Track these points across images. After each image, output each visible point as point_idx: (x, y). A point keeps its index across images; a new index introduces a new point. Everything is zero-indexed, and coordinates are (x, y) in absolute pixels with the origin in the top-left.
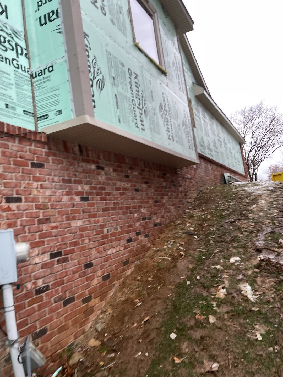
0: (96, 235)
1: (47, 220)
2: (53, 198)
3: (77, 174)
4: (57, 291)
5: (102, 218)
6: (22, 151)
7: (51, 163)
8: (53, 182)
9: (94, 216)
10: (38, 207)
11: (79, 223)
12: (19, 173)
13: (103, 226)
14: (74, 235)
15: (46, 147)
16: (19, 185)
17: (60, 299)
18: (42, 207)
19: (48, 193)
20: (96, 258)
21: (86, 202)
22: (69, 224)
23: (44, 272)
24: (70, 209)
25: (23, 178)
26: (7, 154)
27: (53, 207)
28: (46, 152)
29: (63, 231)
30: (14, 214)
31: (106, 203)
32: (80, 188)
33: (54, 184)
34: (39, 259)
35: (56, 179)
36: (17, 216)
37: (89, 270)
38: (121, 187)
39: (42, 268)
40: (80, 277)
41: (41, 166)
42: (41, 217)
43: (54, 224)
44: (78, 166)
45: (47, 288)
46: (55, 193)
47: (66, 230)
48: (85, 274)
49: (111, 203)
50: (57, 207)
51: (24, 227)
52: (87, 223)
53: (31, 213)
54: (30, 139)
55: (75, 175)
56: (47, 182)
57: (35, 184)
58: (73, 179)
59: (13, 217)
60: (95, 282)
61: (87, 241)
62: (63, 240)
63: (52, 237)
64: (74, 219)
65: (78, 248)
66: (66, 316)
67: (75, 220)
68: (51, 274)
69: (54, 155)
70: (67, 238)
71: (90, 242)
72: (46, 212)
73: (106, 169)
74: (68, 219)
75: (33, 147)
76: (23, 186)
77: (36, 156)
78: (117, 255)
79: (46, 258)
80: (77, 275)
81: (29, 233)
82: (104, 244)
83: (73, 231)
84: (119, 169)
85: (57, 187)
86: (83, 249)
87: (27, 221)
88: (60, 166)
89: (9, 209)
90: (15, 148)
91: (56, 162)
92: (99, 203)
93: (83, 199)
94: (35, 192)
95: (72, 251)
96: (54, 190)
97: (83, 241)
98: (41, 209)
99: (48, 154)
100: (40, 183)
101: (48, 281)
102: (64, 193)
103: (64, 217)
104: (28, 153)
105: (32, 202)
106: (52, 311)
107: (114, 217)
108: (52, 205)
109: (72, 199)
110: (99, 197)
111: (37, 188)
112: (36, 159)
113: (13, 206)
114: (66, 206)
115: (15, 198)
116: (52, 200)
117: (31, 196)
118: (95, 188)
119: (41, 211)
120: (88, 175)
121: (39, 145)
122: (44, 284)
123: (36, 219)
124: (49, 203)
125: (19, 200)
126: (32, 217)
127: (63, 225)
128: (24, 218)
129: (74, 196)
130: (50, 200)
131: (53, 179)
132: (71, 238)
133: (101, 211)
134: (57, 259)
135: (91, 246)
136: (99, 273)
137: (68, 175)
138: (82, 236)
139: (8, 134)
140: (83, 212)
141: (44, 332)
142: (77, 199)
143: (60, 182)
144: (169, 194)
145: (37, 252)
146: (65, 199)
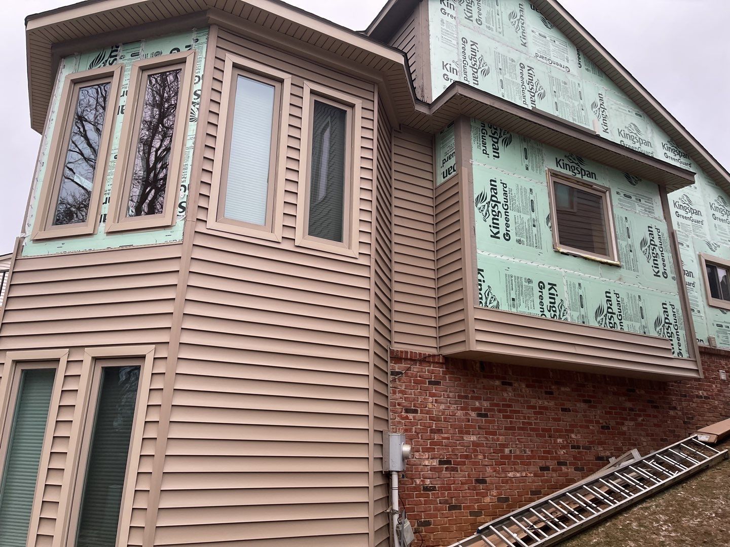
0: (493, 453)
1: (439, 431)
2: (447, 412)
3: (475, 390)
4: (443, 494)
5: (504, 437)
6: (422, 372)
7: (447, 381)
8: (448, 397)
9: (494, 434)
10: (431, 419)
11: (473, 438)
12: (418, 389)
13: (504, 446)
14: (465, 448)
15: (444, 366)
16: (416, 399)
17: (446, 502)
18: (435, 419)
19: (442, 407)
20: (490, 476)
21: (484, 419)
22: (463, 437)
23: (432, 474)
24: (463, 424)
25: (421, 394)
26: (409, 374)
27: (446, 420)
28: (443, 371)
29: (455, 443)
30: (410, 422)
31: (511, 422)
32: (477, 404)
33: (449, 399)
34: (429, 463)
35: (451, 395)
36: (412, 424)
37: (481, 486)
38: (537, 405)
39: (431, 470)
40: (469, 489)
41: (437, 383)
42: (434, 427)
43: (446, 435)
44: (478, 383)
45: (434, 489)
46: (449, 407)
47: (458, 442)
48: (475, 489)
49: (519, 422)
50: (450, 421)
51: (418, 434)
52: (483, 439)
53: (425, 423)
54: (429, 362)
55: (474, 391)
56: (442, 398)
57: (431, 398)
58: (470, 395)
59: (410, 424)
60: (487, 500)
61: (480, 457)
62: (453, 451)
63: (443, 446)
64: (468, 433)
65: (470, 462)
66: (450, 519)
67: (470, 434)
68: (438, 478)
69: (452, 373)
70: (458, 449)
71: (485, 458)
72: (439, 423)
73: (516, 385)
74: (461, 432)
75: (431, 368)
76: (420, 400)
77: (433, 375)
78: (523, 479)
79: (435, 463)
80: (466, 487)
81: (421, 439)
82: (505, 464)
83: (466, 444)
84: (537, 384)
85: (452, 402)
86: (475, 463)
87: (421, 429)
88: (457, 383)
89: (407, 418)
90: (416, 370)
91: (453, 379)
92: (502, 421)
93: (479, 415)
94: (430, 406)
95: (464, 463)
96: (449, 404)
97: (476, 456)
98: (434, 421)
99: (444, 373)
100: (434, 398)
101: (435, 483)
102: (459, 408)
103: (457, 430)
104: (427, 373)
105: (427, 414)
106: (436, 509)
107: (522, 438)
108: (445, 418)
109: (467, 414)
110: (501, 414)
111: (432, 402)
112: (433, 378)
113: (411, 416)
114: (460, 420)
115: (412, 409)
116: (446, 413)
117: (426, 409)
118: (497, 405)
119: (434, 422)
120: (489, 391)
121: (437, 366)
122: (432, 484)
123: (429, 429)
124: (442, 417)
125: (415, 411)
126: (425, 426)
127: (455, 437)
128: (419, 427)
129: (470, 412)
130: (443, 414)
131: (448, 395)
132: (463, 451)
133: (504, 429)
134: (446, 466)
135: (486, 463)
136: (494, 492)
137: (465, 392)
138: (475, 451)
139: (411, 360)
140: (480, 428)
141: (427, 524)
142: (473, 414)
143: (455, 398)
144: (640, 419)
145: (427, 456)
146: (459, 413)
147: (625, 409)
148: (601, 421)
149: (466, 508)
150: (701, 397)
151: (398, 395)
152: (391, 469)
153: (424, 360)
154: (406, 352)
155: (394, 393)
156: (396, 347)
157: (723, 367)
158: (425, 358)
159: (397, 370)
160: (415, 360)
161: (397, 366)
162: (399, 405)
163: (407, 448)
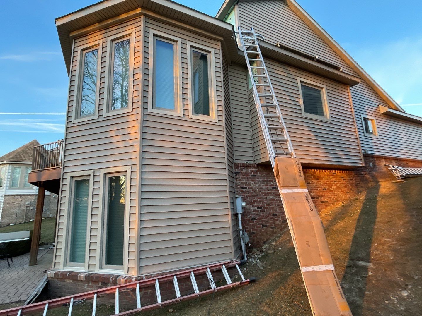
0: (279, 203)
1: (256, 195)
2: (259, 187)
3: (271, 177)
4: (259, 221)
6: (248, 171)
7: (259, 174)
10: (253, 190)
11: (271, 197)
12: (246, 179)
14: (268, 202)
15: (257, 168)
17: (261, 224)
19: (257, 185)
20: (279, 212)
21: (275, 189)
22: (266, 197)
24: (266, 192)
25: (248, 180)
26: (242, 173)
27: (259, 190)
28: (257, 171)
30: (244, 193)
32: (272, 183)
34: (253, 209)
35: (261, 180)
37: (275, 217)
39: (254, 212)
40: (270, 218)
41: (255, 176)
42: (254, 194)
43: (259, 197)
45: (256, 219)
46: (260, 185)
47: (264, 200)
48: (272, 218)
50: (261, 191)
51: (248, 197)
53: (250, 192)
54: (250, 167)
56: (257, 181)
57: (252, 182)
58: (268, 180)
60: (278, 222)
61: (274, 205)
62: (263, 203)
63: (258, 201)
64: (268, 195)
65: (270, 207)
66: (263, 231)
68: (257, 215)
69: (260, 171)
70: (264, 202)
71: (276, 205)
72: (256, 192)
74: (265, 195)
75: (252, 169)
76: (247, 183)
77: (253, 172)
79: (256, 209)
80: (269, 217)
81: (249, 199)
83: (268, 200)
85: (261, 183)
86: (273, 207)
87: (249, 195)
88: (262, 175)
90: (245, 171)
91: (261, 173)
93: (273, 188)
94: (252, 185)
95: (267, 208)
97: (272, 205)
100: (254, 182)
101: (256, 217)
102: (264, 185)
103: (264, 195)
104: (250, 171)
105: (251, 189)
106: (257, 227)
111: (253, 184)
113: (244, 190)
114: (265, 190)
117: (251, 186)
119: (254, 192)
121: (254, 168)
122: (254, 217)
123: (252, 195)
124: (257, 189)
125: (246, 188)
127: (263, 198)
128: (248, 194)
129: (269, 187)
131: (259, 180)
132: (266, 203)
134: (260, 210)
135: (276, 207)
136: (281, 219)
137: (266, 178)
138: (272, 203)
139: (243, 166)
140: (273, 193)
141: (254, 233)
142: (270, 188)
143: (262, 181)
144: (338, 185)
145: (252, 206)
146: (264, 188)
147: (332, 181)
148: (323, 187)
149: (269, 226)
150: (362, 174)
151: (238, 182)
152: (238, 212)
153: (248, 166)
154: (241, 163)
155: (237, 181)
156: (236, 162)
157: (371, 162)
158: (249, 165)
159: (237, 171)
160: (245, 167)
161: (237, 169)
162: (239, 186)
163: (244, 204)
